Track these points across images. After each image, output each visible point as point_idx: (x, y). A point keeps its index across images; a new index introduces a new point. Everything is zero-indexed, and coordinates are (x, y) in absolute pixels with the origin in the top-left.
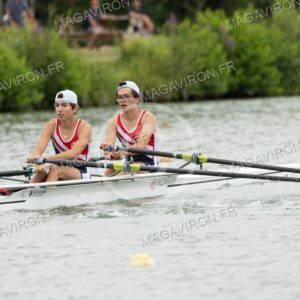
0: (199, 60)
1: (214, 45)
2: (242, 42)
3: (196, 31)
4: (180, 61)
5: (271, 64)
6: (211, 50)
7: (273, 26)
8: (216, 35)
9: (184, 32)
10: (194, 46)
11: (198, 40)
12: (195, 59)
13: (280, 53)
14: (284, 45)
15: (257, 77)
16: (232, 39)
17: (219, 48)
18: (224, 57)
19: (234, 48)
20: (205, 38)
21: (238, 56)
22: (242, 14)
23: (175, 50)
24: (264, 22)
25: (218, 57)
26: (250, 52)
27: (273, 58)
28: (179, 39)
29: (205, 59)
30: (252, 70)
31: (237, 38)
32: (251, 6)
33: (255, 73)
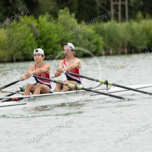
0: (21, 41)
1: (29, 34)
2: (43, 31)
3: (19, 26)
4: (12, 42)
5: (58, 43)
6: (28, 36)
7: (58, 23)
8: (30, 28)
9: (13, 26)
10: (19, 34)
11: (21, 31)
12: (19, 41)
13: (62, 37)
14: (64, 33)
15: (51, 50)
16: (38, 30)
17: (31, 35)
18: (34, 39)
19: (39, 35)
20: (24, 30)
21: (41, 39)
22: (42, 17)
23: (9, 36)
24: (54, 21)
25: (31, 39)
26: (47, 37)
27: (59, 40)
28: (11, 30)
29: (24, 41)
30: (48, 46)
31: (40, 30)
32: (47, 13)
33: (50, 47)
